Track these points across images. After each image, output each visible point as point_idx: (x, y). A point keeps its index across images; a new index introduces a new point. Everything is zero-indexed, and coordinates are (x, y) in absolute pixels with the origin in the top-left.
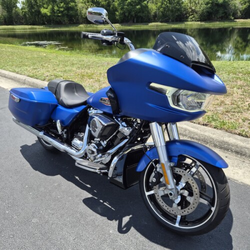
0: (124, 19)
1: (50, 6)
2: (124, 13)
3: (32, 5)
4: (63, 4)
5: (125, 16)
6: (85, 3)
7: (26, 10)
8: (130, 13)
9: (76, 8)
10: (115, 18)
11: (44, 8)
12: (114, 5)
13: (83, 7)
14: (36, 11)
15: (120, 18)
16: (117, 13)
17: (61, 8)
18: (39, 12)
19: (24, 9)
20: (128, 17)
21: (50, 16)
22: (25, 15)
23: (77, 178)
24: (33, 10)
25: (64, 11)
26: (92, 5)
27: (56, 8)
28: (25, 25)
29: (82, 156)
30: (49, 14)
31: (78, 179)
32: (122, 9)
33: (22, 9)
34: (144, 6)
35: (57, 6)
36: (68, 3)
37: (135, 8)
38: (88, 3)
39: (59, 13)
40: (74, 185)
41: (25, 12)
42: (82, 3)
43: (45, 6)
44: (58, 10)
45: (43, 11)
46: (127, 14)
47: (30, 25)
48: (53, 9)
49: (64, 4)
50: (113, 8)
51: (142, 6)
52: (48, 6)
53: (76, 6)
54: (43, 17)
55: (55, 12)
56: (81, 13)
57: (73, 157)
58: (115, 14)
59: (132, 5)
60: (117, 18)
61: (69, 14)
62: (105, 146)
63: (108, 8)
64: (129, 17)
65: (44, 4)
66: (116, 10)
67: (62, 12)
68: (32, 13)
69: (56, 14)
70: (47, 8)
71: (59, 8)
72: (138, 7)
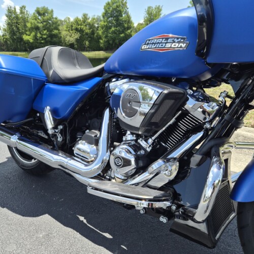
0: (108, 47)
1: (33, 33)
2: (108, 41)
3: (14, 32)
4: (46, 31)
5: (109, 44)
6: (69, 31)
7: (8, 37)
8: (114, 41)
9: (59, 35)
10: (100, 45)
11: (27, 35)
12: (98, 33)
13: (67, 35)
14: (18, 38)
15: (104, 45)
16: (101, 41)
17: (44, 35)
18: (22, 39)
19: (6, 36)
20: (112, 45)
21: (32, 43)
22: (6, 42)
23: (82, 218)
24: (15, 37)
25: (47, 38)
26: (75, 33)
27: (39, 35)
28: (6, 51)
29: (96, 175)
30: (31, 41)
31: (85, 221)
32: (106, 37)
33: (3, 36)
34: (128, 35)
35: (40, 33)
36: (51, 31)
37: (119, 36)
38: (72, 30)
39: (43, 40)
40: (78, 235)
41: (6, 39)
42: (66, 31)
43: (28, 33)
44: (41, 37)
45: (26, 37)
46: (111, 42)
47: (12, 51)
48: (35, 36)
49: (48, 31)
50: (97, 36)
51: (126, 34)
52: (31, 33)
53: (60, 33)
54: (25, 43)
55: (37, 39)
56: (65, 40)
57: (77, 176)
58: (99, 41)
59: (115, 33)
60: (102, 45)
61: (53, 41)
62: (149, 150)
63: (92, 36)
64: (114, 45)
65: (27, 31)
66: (100, 38)
67: (45, 39)
68: (13, 40)
69: (39, 41)
70: (29, 35)
71: (42, 35)
72: (122, 35)
